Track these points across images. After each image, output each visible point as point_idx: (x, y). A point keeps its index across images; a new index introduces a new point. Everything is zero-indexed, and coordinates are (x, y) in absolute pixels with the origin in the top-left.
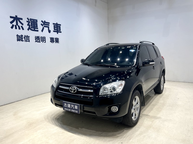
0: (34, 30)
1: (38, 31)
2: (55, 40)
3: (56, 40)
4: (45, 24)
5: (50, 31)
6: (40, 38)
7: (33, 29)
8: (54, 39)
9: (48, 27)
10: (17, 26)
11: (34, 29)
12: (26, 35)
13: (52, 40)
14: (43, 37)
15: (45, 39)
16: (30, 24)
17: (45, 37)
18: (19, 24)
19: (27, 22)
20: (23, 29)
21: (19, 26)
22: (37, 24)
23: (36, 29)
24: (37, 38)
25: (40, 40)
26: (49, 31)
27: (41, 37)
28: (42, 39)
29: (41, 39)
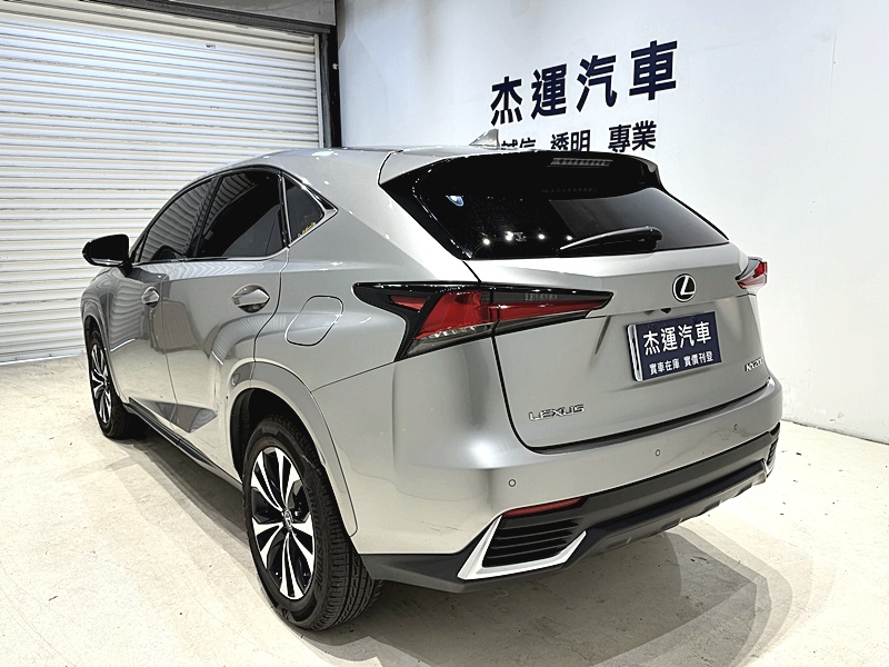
0: (554, 112)
1: (563, 111)
2: (631, 138)
3: (640, 133)
4: (598, 69)
5: (615, 94)
6: (569, 141)
7: (549, 108)
8: (631, 129)
9: (608, 81)
10: (506, 112)
11: (553, 107)
12: (526, 140)
13: (619, 139)
14: (583, 132)
15: (588, 138)
16: (541, 92)
17: (588, 132)
18: (513, 104)
19: (534, 85)
20: (519, 118)
21: (510, 112)
22: (563, 82)
23: (557, 107)
24: (559, 140)
25: (569, 146)
26: (611, 99)
27: (573, 135)
28: (577, 142)
29: (573, 142)
